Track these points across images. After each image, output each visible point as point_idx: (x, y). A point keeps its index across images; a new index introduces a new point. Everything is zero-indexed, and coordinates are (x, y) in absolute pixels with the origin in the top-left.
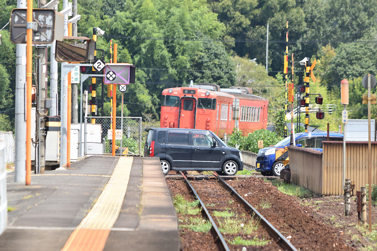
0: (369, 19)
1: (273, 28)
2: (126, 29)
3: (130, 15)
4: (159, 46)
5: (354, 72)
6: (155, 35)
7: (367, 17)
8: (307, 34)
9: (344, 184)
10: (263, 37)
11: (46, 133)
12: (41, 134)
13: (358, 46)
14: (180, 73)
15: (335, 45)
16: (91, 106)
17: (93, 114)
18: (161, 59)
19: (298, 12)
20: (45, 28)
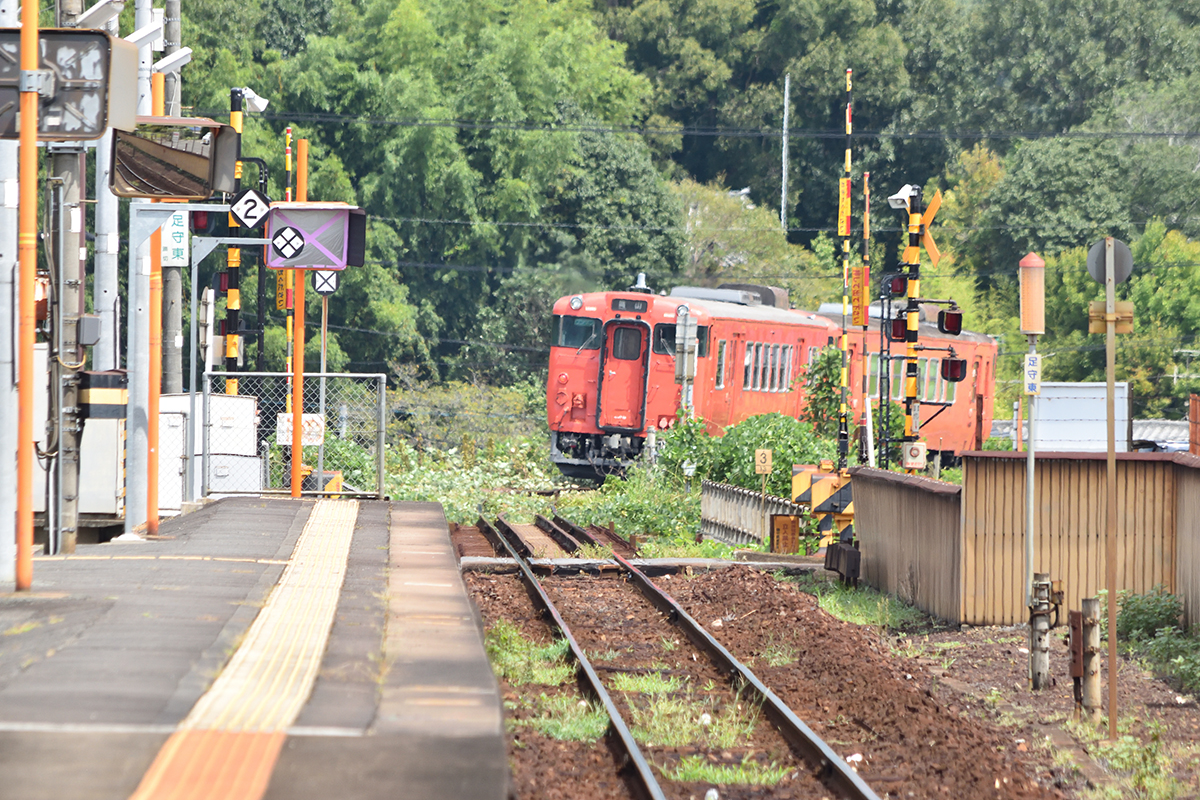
0: (1108, 62)
1: (805, 90)
2: (336, 93)
3: (348, 49)
4: (443, 146)
5: (1063, 232)
6: (430, 113)
7: (1102, 57)
8: (910, 111)
9: (1030, 587)
10: (771, 119)
11: (82, 424)
12: (65, 427)
13: (1073, 148)
14: (506, 233)
15: (1001, 146)
16: (225, 340)
17: (230, 364)
18: (448, 191)
19: (883, 40)
20: (80, 89)
